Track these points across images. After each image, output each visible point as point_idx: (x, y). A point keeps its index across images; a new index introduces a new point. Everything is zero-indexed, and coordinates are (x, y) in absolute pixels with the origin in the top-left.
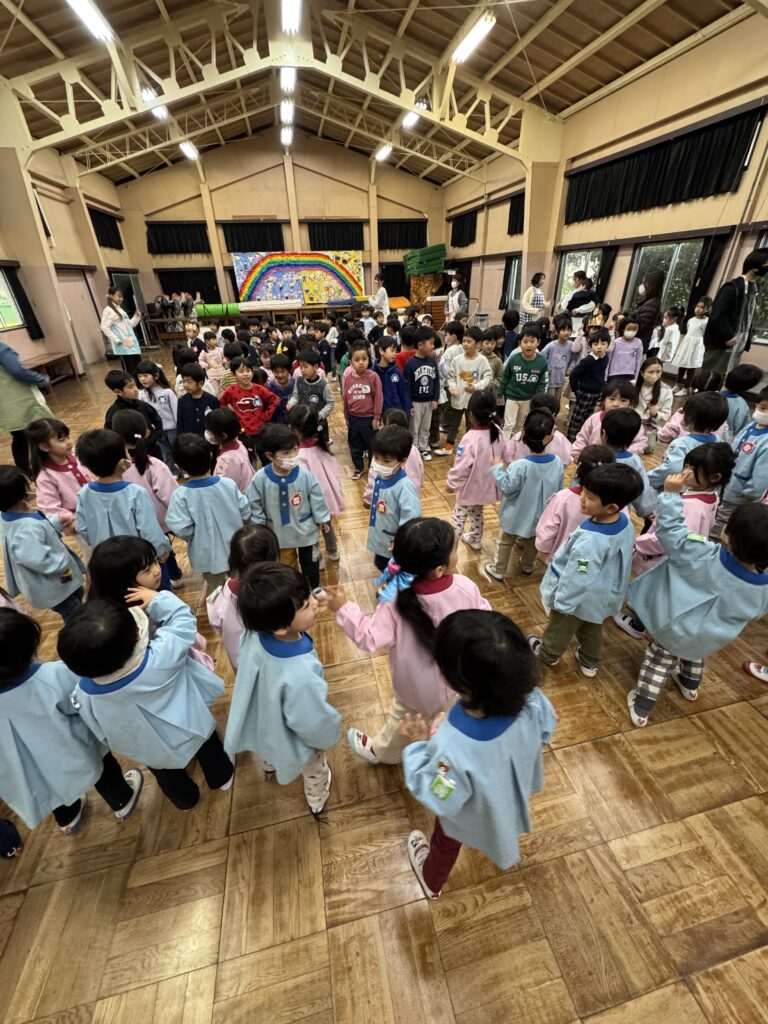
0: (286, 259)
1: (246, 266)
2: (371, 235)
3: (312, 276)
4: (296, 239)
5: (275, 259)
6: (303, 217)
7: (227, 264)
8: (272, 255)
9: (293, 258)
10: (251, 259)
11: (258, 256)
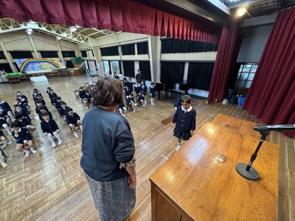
0: (34, 60)
1: (21, 63)
2: (60, 54)
3: (44, 64)
4: (37, 56)
5: (31, 60)
6: (38, 50)
7: (14, 62)
8: (29, 59)
9: (37, 60)
10: (22, 60)
11: (24, 60)
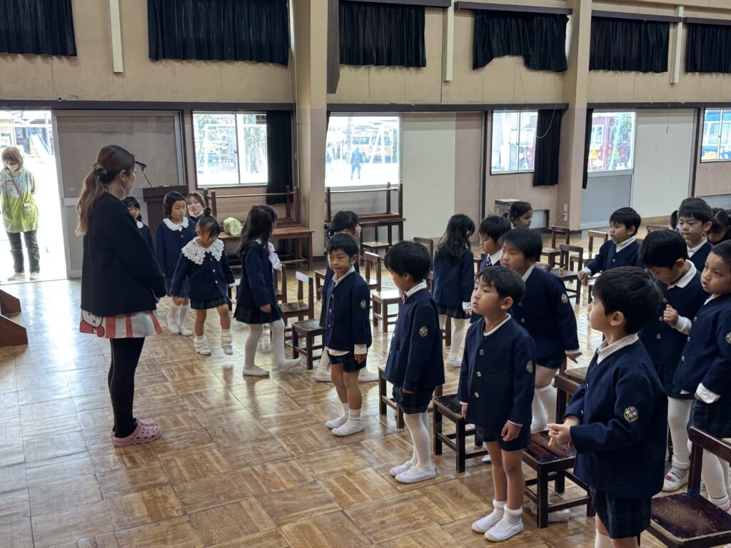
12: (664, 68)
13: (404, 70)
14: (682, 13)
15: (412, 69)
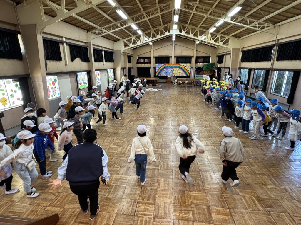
0: (169, 65)
1: (159, 67)
2: (194, 60)
3: (176, 69)
4: (173, 61)
5: (167, 65)
6: (175, 56)
7: (154, 66)
8: (166, 64)
9: (171, 65)
10: (160, 65)
11: (162, 65)
12: (103, 61)
13: (56, 61)
14: (103, 49)
15: (58, 61)
